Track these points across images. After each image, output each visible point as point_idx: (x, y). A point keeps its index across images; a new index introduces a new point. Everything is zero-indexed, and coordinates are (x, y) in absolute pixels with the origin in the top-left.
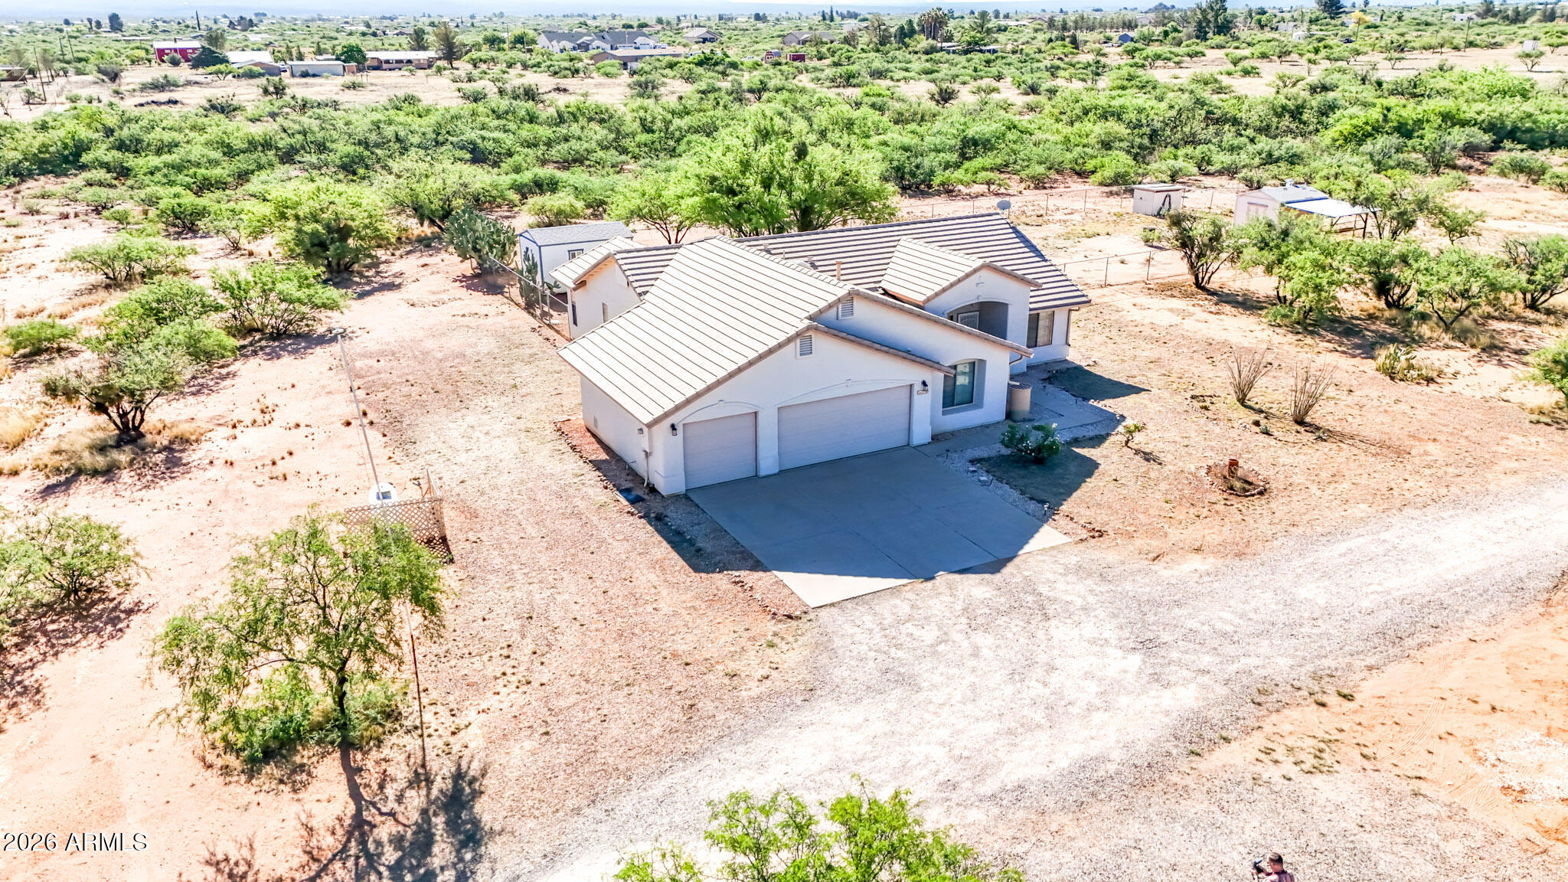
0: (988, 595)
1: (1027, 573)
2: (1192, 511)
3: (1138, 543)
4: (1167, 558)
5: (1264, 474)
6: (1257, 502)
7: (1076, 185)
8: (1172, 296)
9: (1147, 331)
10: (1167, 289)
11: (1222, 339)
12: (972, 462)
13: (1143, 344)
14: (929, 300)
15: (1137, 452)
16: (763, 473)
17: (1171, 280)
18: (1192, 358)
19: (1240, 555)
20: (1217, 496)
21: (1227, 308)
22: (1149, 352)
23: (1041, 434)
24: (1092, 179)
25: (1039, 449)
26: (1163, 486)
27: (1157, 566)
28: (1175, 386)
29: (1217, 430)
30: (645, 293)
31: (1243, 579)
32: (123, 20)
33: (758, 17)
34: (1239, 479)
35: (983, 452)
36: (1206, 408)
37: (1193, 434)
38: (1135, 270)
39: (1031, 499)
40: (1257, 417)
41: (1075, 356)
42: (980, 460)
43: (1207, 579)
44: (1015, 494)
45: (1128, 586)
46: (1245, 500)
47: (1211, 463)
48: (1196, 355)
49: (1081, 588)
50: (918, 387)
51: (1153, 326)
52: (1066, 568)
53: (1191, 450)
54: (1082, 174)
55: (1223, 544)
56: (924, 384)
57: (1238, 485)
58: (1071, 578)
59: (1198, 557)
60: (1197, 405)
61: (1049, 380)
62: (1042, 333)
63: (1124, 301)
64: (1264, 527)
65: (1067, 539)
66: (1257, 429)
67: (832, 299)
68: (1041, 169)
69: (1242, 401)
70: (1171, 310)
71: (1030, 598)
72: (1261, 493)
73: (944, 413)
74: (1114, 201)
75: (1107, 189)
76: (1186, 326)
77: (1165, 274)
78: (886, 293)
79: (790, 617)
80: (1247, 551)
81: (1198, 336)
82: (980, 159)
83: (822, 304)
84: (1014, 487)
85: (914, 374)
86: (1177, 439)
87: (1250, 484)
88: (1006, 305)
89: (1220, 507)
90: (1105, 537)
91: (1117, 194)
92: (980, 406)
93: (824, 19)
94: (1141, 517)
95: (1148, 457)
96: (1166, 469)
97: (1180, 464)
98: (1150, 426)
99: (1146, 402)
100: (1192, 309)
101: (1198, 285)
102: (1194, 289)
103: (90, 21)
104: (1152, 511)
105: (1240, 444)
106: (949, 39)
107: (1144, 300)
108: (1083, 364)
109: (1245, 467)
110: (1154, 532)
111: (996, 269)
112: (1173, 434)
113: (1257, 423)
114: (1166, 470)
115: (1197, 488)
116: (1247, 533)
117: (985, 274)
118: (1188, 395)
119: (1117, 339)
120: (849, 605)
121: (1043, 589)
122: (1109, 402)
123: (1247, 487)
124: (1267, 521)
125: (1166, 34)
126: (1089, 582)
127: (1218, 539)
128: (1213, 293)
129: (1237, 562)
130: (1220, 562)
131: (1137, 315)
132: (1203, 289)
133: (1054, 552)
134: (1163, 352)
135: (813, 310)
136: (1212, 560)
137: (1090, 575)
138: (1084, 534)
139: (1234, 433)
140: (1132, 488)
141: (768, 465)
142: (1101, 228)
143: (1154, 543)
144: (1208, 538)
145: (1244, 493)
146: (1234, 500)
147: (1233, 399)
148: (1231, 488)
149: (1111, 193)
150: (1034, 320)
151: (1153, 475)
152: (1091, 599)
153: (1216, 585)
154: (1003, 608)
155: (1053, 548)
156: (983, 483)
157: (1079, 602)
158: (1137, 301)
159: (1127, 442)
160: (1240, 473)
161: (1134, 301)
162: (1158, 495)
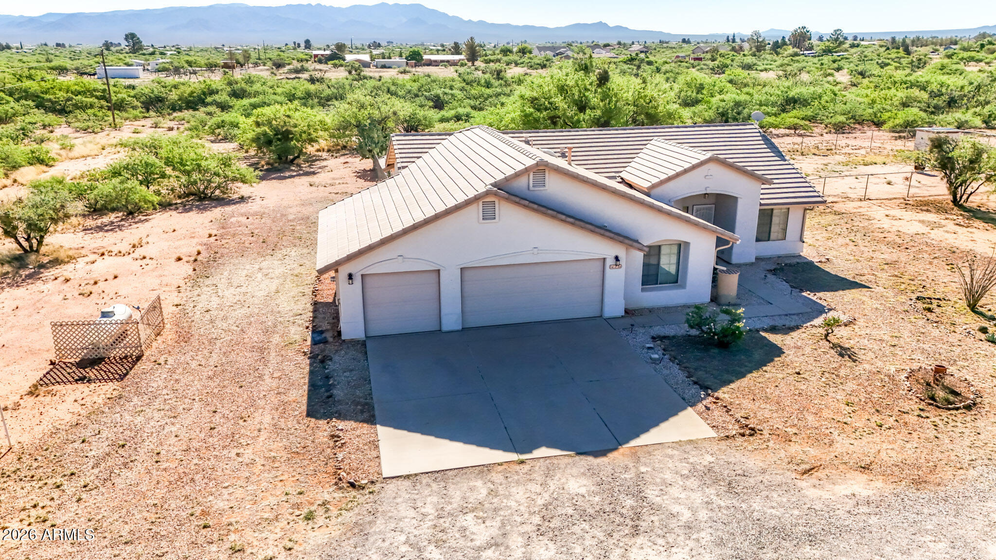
0: (583, 491)
1: (643, 469)
2: (875, 418)
3: (794, 449)
4: (821, 474)
5: (978, 385)
6: (960, 418)
7: (871, 132)
8: (927, 211)
9: (891, 237)
10: (925, 205)
11: (968, 249)
12: (654, 338)
13: (884, 248)
14: (654, 186)
15: (834, 346)
16: (445, 328)
17: (931, 198)
18: (931, 263)
19: (918, 483)
20: (912, 405)
21: (978, 223)
22: (889, 255)
23: (728, 317)
24: (885, 127)
25: (725, 333)
26: (850, 386)
27: (804, 484)
28: (903, 286)
29: (936, 333)
30: (404, 167)
31: (912, 517)
32: (312, 42)
33: (684, 41)
34: (945, 387)
35: (670, 331)
36: (930, 310)
37: (906, 334)
38: (900, 189)
39: (695, 383)
40: (985, 324)
41: (808, 253)
42: (662, 338)
43: (864, 509)
44: (681, 376)
45: (757, 504)
46: (945, 414)
47: (915, 366)
48: (935, 261)
49: (697, 498)
50: (610, 261)
51: (899, 234)
52: (693, 470)
53: (898, 351)
54: (879, 124)
55: (901, 465)
56: (617, 259)
57: (941, 394)
58: (693, 483)
59: (863, 478)
60: (920, 305)
61: (774, 272)
62: (775, 229)
63: (878, 213)
64: (961, 449)
65: (712, 433)
66: (983, 336)
67: (520, 167)
68: (842, 118)
69: (973, 307)
70: (922, 222)
71: (629, 502)
72: (968, 408)
73: (643, 290)
74: (900, 142)
75: (897, 135)
76: (932, 236)
77: (926, 193)
78: (623, 181)
79: (352, 485)
80: (931, 478)
81: (943, 244)
82: (795, 111)
83: (510, 172)
84: (685, 369)
85: (607, 249)
86: (885, 338)
87: (956, 394)
88: (736, 199)
89: (912, 419)
90: (756, 438)
91: (904, 137)
92: (683, 287)
93: (728, 41)
94: (810, 418)
95: (843, 352)
96: (861, 367)
97: (879, 364)
98: (861, 322)
99: (864, 298)
100: (943, 222)
101: (955, 201)
102: (951, 205)
103: (295, 43)
104: (826, 413)
105: (958, 350)
106: (811, 48)
107: (897, 212)
108: (815, 260)
109: (956, 374)
110: (819, 438)
111: (723, 163)
112: (884, 333)
113: (984, 330)
114: (859, 369)
115: (890, 392)
116: (937, 454)
117: (713, 168)
118: (914, 297)
119: (860, 242)
120: (425, 480)
121: (651, 493)
122: (827, 295)
123: (951, 398)
124: (967, 442)
125: (982, 46)
126: (711, 491)
127: (896, 457)
128: (968, 210)
129: (912, 493)
130: (888, 489)
131: (886, 224)
132: (961, 207)
133: (689, 448)
134: (903, 257)
135: (500, 177)
136: (879, 484)
137: (716, 481)
138: (734, 429)
139: (953, 338)
140: (813, 385)
141: (451, 321)
142: (879, 159)
143: (813, 452)
144: (883, 455)
145: (948, 406)
146: (932, 412)
147: (963, 304)
148: (933, 398)
149: (900, 137)
150: (766, 215)
151: (842, 372)
152: (703, 515)
153: (873, 520)
154: (591, 511)
155: (690, 442)
156: (654, 361)
157: (686, 515)
158: (892, 212)
159: (827, 335)
160: (948, 381)
161: (887, 213)
162: (841, 396)
